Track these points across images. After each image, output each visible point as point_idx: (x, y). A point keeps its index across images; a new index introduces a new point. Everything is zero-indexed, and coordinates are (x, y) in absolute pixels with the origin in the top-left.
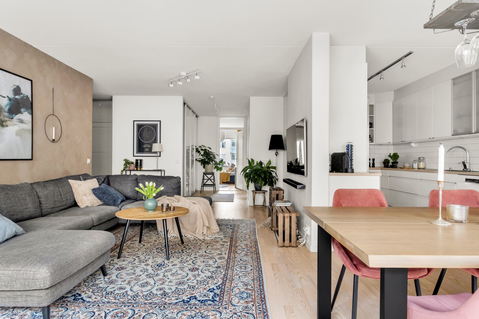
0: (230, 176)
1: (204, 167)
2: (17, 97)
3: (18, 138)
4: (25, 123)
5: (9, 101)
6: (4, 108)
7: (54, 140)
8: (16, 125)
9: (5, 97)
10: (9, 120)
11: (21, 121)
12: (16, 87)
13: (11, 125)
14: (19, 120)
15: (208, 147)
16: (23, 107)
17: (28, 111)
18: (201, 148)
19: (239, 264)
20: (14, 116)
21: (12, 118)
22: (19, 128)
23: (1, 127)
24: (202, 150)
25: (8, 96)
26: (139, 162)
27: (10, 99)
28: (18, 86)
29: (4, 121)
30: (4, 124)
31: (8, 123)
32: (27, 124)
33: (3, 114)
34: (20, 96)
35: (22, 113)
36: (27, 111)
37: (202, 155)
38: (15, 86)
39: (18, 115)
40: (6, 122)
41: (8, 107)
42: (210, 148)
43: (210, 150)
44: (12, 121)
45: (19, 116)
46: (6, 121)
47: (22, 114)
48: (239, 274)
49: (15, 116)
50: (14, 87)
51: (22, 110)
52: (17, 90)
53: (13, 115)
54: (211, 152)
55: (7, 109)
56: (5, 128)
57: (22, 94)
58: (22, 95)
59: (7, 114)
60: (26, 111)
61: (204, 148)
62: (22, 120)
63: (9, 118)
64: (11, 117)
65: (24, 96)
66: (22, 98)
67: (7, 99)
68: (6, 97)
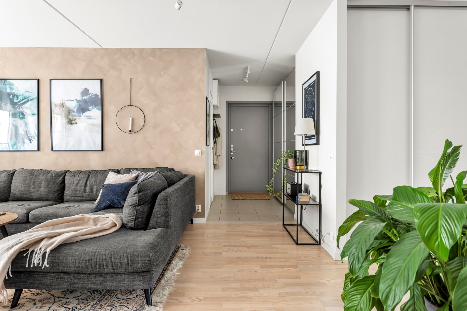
2: (85, 98)
3: (87, 133)
4: (93, 118)
5: (77, 103)
6: (73, 109)
7: (130, 131)
8: (83, 121)
9: (73, 101)
12: (83, 89)
13: (80, 122)
14: (87, 116)
16: (91, 105)
17: (97, 107)
21: (80, 117)
22: (87, 124)
23: (70, 125)
25: (76, 99)
28: (86, 88)
29: (72, 120)
30: (73, 122)
31: (77, 121)
32: (96, 119)
33: (72, 114)
34: (88, 96)
35: (90, 110)
39: (86, 113)
40: (75, 121)
41: (76, 108)
44: (80, 118)
49: (82, 114)
50: (82, 90)
51: (90, 108)
55: (75, 110)
56: (74, 125)
58: (90, 95)
60: (94, 108)
62: (90, 117)
65: (92, 95)
66: (91, 97)
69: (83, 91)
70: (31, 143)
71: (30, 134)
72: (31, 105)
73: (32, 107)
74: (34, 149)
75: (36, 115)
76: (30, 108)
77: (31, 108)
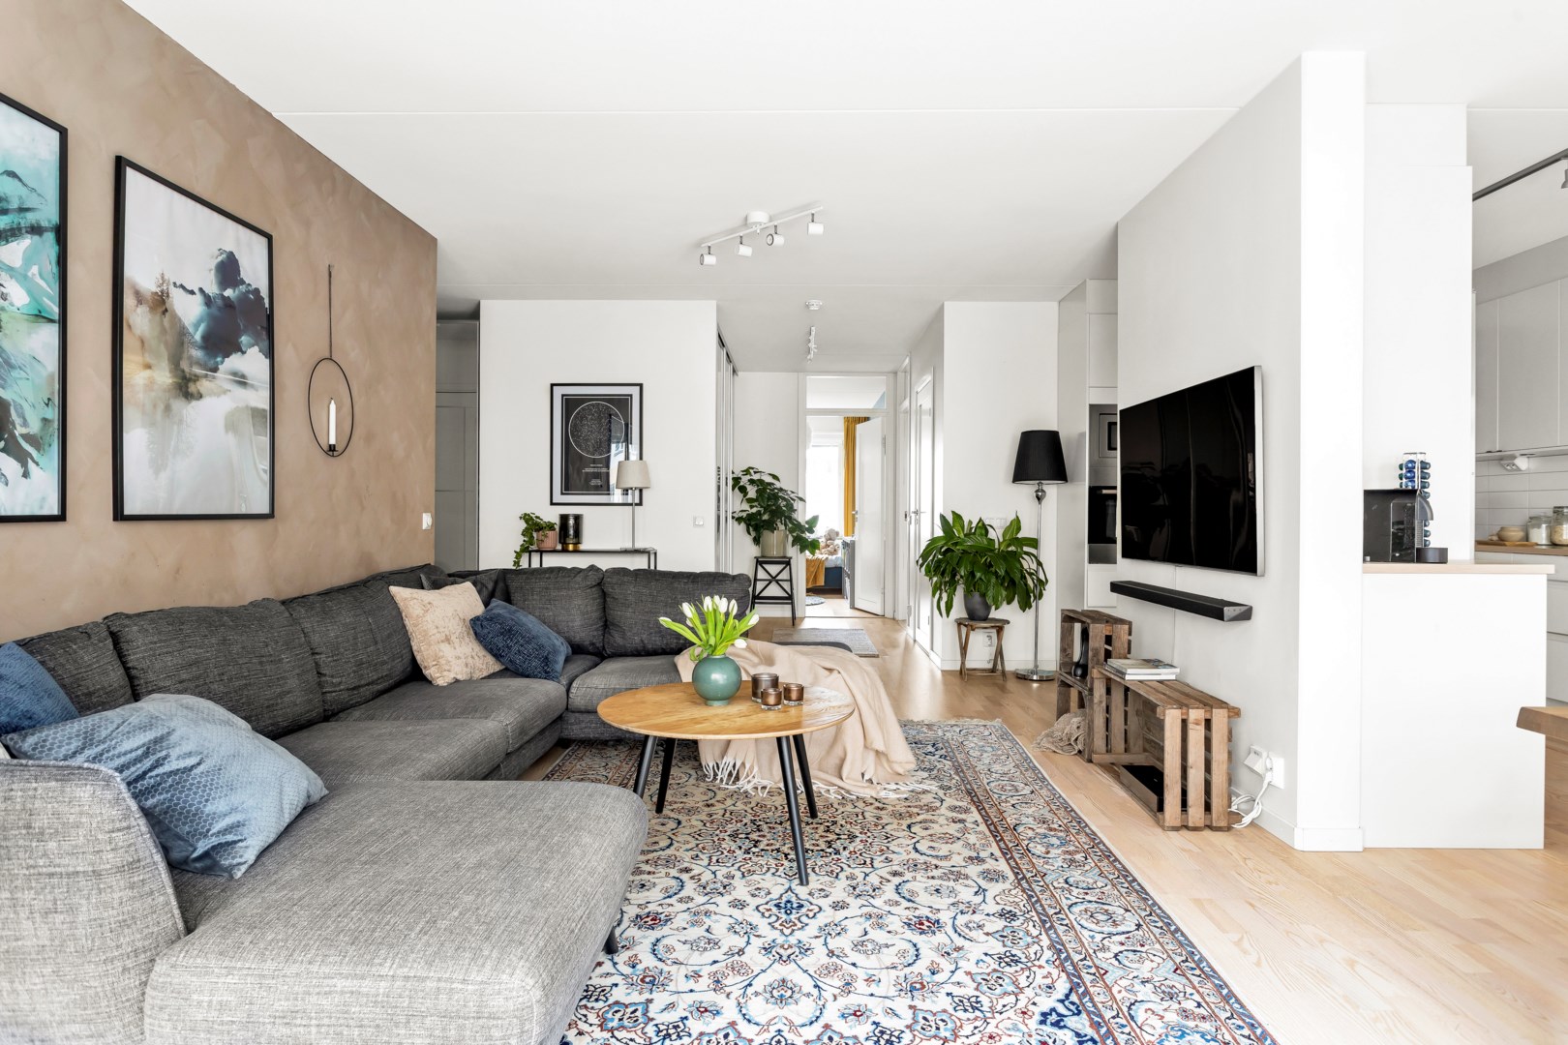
0: (826, 569)
1: (757, 541)
2: (229, 293)
3: (231, 440)
4: (252, 386)
5: (205, 308)
6: (191, 330)
7: (332, 448)
8: (225, 392)
9: (192, 292)
10: (206, 376)
11: (241, 380)
12: (224, 256)
13: (212, 394)
14: (235, 374)
15: (770, 474)
16: (245, 332)
17: (261, 344)
18: (748, 477)
19: (1075, 900)
20: (219, 359)
21: (215, 370)
22: (234, 406)
23: (183, 399)
24: (752, 482)
25: (201, 290)
26: (571, 522)
27: (208, 301)
28: (232, 253)
29: (189, 380)
30: (192, 388)
31: (204, 385)
32: (257, 390)
33: (188, 352)
34: (237, 292)
35: (244, 349)
36: (257, 345)
37: (750, 501)
38: (222, 254)
39: (231, 358)
40: (198, 383)
41: (202, 328)
42: (775, 477)
43: (778, 485)
44: (214, 378)
45: (234, 362)
46: (196, 378)
47: (244, 353)
48: (1105, 942)
49: (222, 363)
50: (220, 259)
51: (244, 339)
52: (228, 271)
53: (216, 357)
54: (781, 490)
55: (198, 337)
56: (194, 403)
57: (243, 282)
58: (243, 288)
59: (197, 353)
60: (253, 346)
61: (756, 477)
62: (243, 376)
63: (204, 366)
64: (211, 363)
65: (249, 292)
66: (244, 297)
67: (198, 298)
68: (196, 291)
69: (222, 262)
70: (26, 475)
71: (25, 424)
72: (28, 260)
73: (35, 269)
74: (41, 508)
75: (51, 321)
76: (25, 277)
77: (30, 274)
